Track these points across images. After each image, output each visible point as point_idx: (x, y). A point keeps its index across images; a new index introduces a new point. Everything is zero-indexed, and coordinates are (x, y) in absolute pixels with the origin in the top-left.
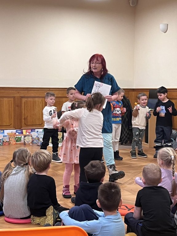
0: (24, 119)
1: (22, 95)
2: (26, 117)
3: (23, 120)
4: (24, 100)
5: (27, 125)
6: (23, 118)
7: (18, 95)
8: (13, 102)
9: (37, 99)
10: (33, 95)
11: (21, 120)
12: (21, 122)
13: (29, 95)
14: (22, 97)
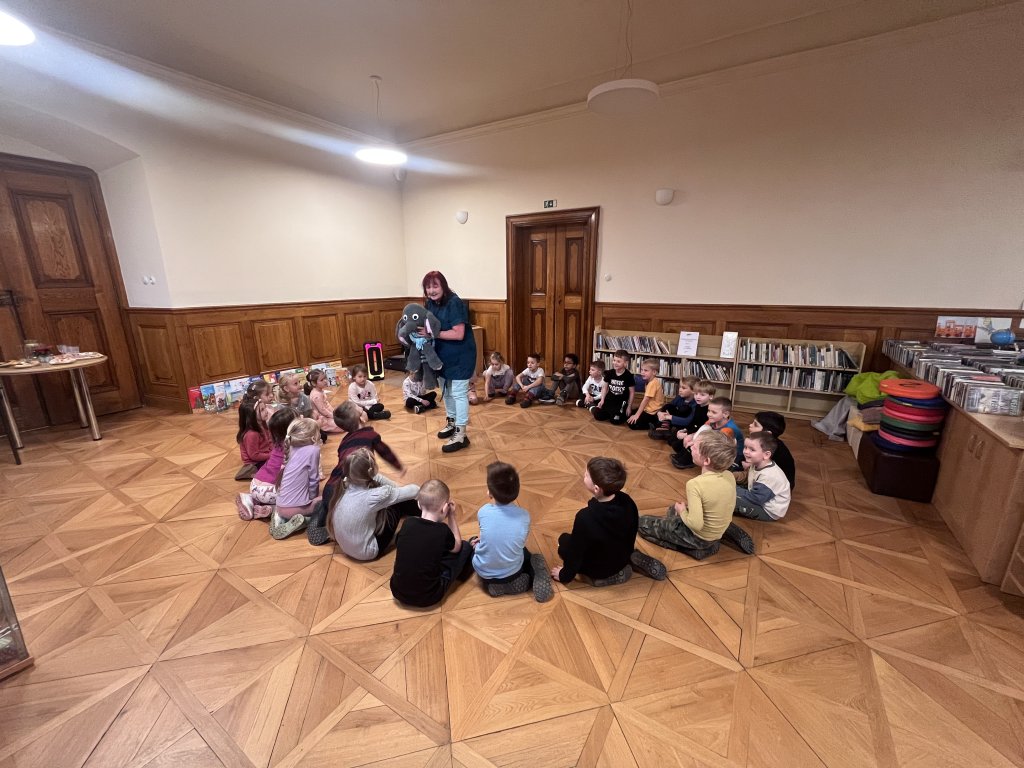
0: (263, 357)
1: (253, 318)
2: (265, 353)
3: (261, 360)
4: (257, 326)
5: (268, 367)
6: (260, 354)
7: (246, 318)
8: (238, 332)
9: (279, 323)
10: (271, 316)
11: (257, 359)
12: (258, 363)
13: (265, 317)
14: (253, 321)
